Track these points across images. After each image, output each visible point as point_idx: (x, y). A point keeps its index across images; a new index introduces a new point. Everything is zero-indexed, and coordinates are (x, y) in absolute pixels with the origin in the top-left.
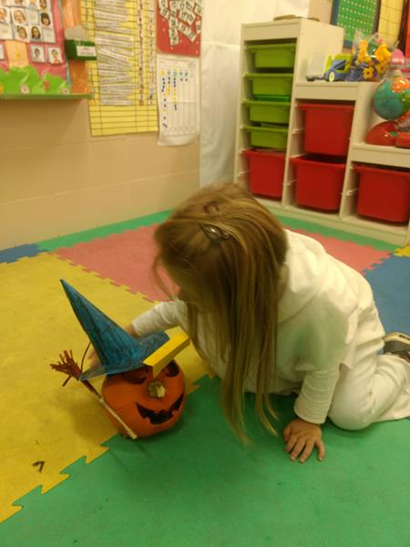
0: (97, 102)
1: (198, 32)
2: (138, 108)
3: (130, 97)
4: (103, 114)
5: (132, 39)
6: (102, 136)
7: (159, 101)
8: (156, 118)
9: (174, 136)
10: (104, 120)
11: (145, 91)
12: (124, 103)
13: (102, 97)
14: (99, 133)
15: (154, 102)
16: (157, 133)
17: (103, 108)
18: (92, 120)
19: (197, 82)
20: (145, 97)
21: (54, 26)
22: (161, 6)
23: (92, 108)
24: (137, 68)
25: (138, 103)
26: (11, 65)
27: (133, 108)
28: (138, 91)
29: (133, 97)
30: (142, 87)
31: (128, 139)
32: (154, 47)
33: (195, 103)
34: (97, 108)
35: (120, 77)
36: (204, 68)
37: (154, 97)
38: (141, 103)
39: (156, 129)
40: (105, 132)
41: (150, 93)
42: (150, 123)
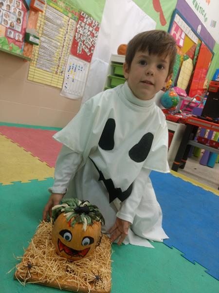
0: (35, 65)
1: (92, 52)
2: (54, 75)
5: (59, 44)
6: (33, 81)
7: (66, 75)
8: (62, 82)
9: (69, 93)
10: (35, 74)
11: (59, 68)
12: (48, 70)
13: (38, 64)
14: (31, 79)
15: (63, 75)
16: (61, 89)
17: (36, 69)
18: (30, 72)
19: (87, 73)
20: (59, 71)
21: (22, 25)
22: (76, 35)
23: (31, 67)
24: (58, 57)
25: (55, 72)
27: (52, 74)
28: (56, 67)
29: (53, 69)
30: (59, 66)
31: (46, 87)
32: (69, 51)
33: (83, 82)
34: (34, 68)
35: (49, 58)
36: (91, 68)
37: (64, 72)
39: (61, 87)
40: (34, 80)
41: (62, 70)
42: (58, 84)
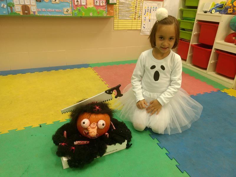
0: (117, 18)
2: (133, 20)
3: (130, 17)
4: (119, 22)
7: (143, 18)
8: (140, 24)
10: (119, 24)
11: (137, 14)
12: (128, 18)
13: (120, 16)
14: (117, 29)
15: (141, 19)
16: (140, 30)
17: (119, 20)
18: (115, 24)
20: (137, 16)
23: (115, 20)
24: (135, 6)
25: (133, 19)
26: (88, 6)
27: (131, 20)
28: (134, 14)
29: (132, 17)
30: (136, 13)
31: (128, 31)
34: (117, 20)
35: (127, 9)
36: (165, 5)
37: (141, 16)
38: (135, 19)
39: (140, 29)
40: (119, 29)
41: (139, 15)
42: (138, 26)
